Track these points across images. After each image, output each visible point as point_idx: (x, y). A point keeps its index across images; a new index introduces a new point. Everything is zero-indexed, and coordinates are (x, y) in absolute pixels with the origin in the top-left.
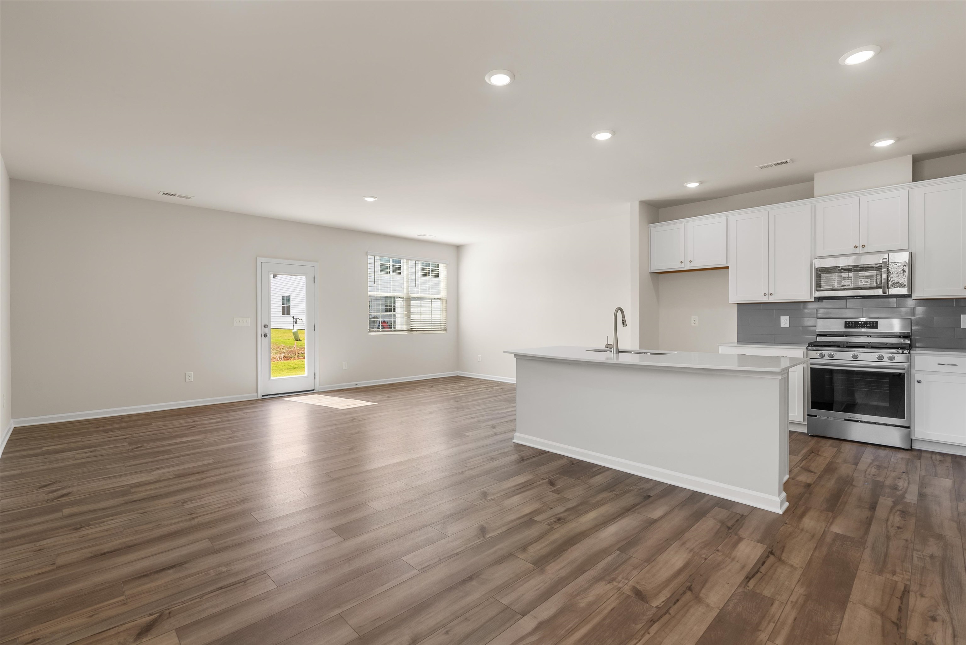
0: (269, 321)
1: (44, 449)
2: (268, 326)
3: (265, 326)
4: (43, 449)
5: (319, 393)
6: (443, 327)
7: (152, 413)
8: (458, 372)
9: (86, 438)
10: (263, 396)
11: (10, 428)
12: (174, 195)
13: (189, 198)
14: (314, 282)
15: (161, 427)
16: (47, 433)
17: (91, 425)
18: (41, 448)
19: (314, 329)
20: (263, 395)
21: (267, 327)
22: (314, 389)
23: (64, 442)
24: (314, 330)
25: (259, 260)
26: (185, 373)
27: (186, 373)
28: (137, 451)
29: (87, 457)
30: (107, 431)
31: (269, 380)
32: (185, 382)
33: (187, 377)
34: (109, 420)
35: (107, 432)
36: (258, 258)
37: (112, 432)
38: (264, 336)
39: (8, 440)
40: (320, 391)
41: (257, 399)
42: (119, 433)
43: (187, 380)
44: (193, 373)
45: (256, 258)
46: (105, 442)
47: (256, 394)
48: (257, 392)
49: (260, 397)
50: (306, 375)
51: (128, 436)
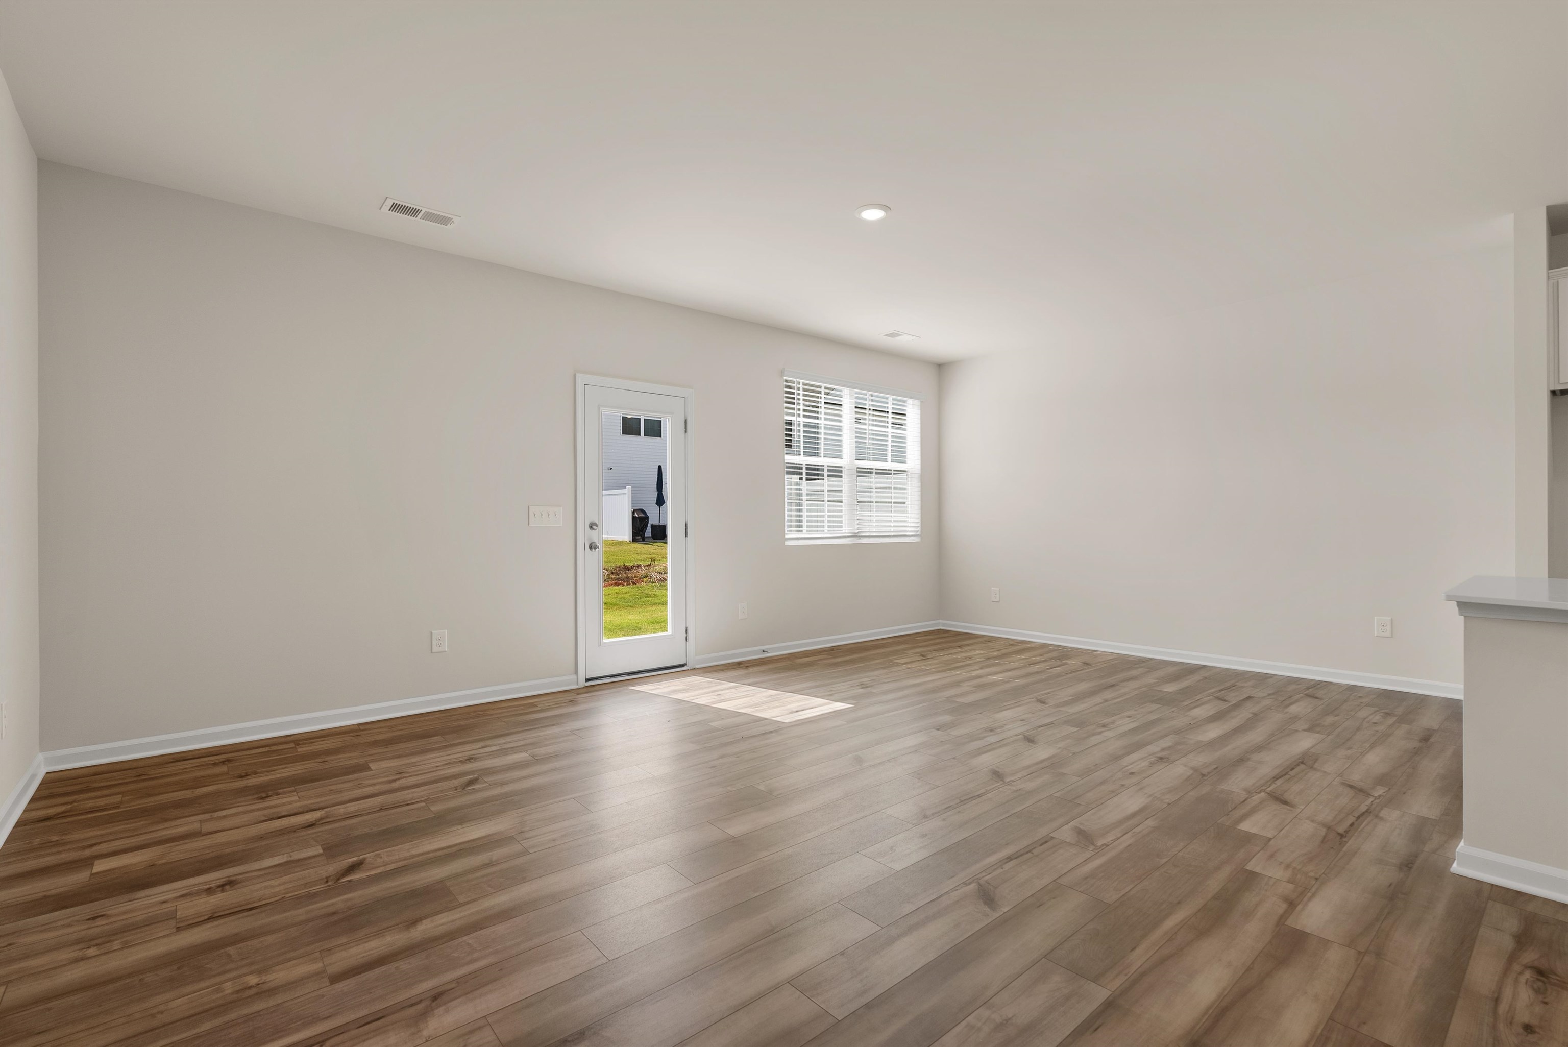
0: (600, 513)
1: (100, 866)
2: (597, 526)
3: (592, 526)
4: (94, 871)
5: (695, 671)
6: (913, 529)
7: (362, 728)
8: (941, 621)
9: (211, 819)
10: (588, 680)
11: (33, 777)
12: (413, 212)
13: (444, 220)
14: (686, 432)
15: (394, 781)
16: (118, 799)
17: (224, 769)
18: (88, 862)
19: (686, 533)
20: (587, 678)
21: (595, 527)
22: (685, 662)
23: (154, 835)
24: (686, 535)
25: (581, 379)
26: (431, 633)
27: (433, 632)
28: (352, 886)
29: (212, 918)
30: (264, 792)
31: (600, 644)
32: (431, 652)
33: (435, 642)
34: (267, 749)
35: (264, 795)
36: (578, 375)
37: (278, 794)
38: (591, 548)
39: (19, 824)
40: (697, 666)
41: (577, 687)
42: (296, 802)
43: (435, 649)
44: (446, 631)
45: (575, 376)
46: (261, 838)
47: (574, 677)
48: (576, 672)
49: (583, 683)
50: (671, 633)
51: (317, 815)
